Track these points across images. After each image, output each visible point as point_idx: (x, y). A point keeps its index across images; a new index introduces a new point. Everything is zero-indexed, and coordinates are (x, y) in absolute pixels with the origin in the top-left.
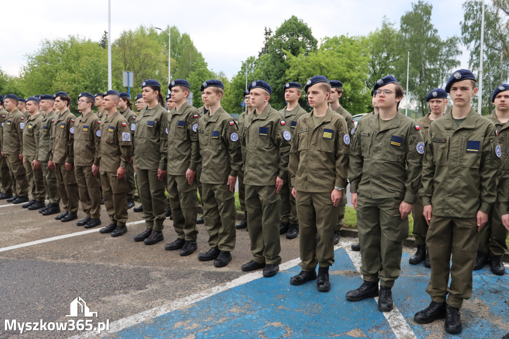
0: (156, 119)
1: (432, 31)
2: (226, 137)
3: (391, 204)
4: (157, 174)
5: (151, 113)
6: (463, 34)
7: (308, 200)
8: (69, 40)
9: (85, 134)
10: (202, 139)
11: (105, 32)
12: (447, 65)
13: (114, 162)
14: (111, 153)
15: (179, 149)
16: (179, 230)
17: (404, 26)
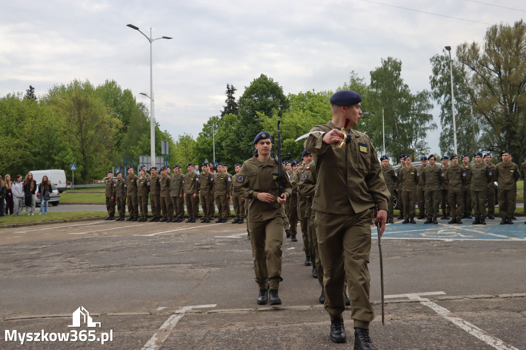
1: (403, 86)
6: (432, 88)
11: (31, 87)
12: (419, 119)
17: (374, 82)
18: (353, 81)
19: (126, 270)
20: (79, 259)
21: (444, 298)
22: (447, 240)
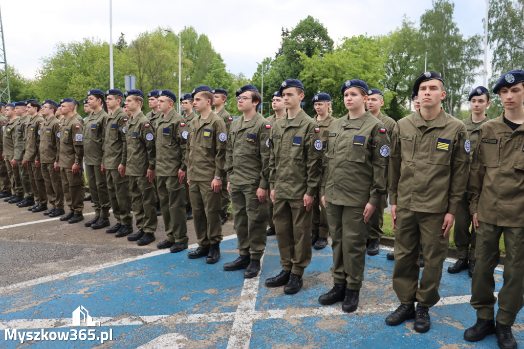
0: (99, 123)
2: (142, 137)
3: (249, 189)
4: (100, 169)
5: (95, 117)
7: (196, 188)
8: (84, 42)
9: (47, 135)
10: (128, 138)
11: (122, 34)
12: (469, 65)
13: (70, 159)
14: (67, 152)
15: (112, 147)
16: (117, 216)
17: (423, 25)
18: (405, 24)
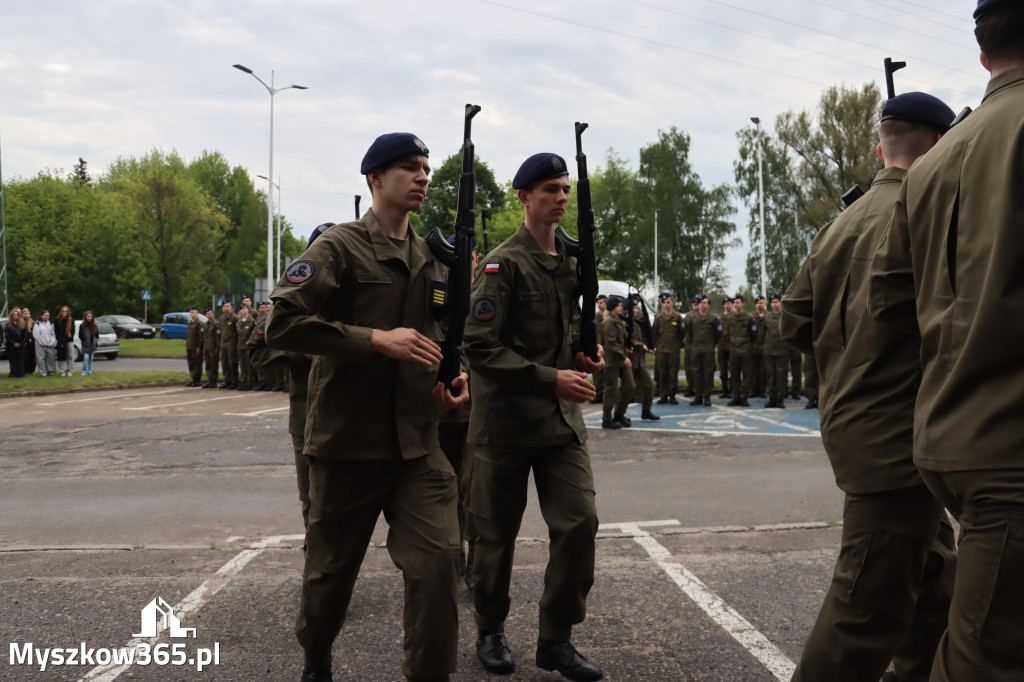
1: (691, 176)
11: (81, 160)
17: (645, 166)
18: (611, 163)
19: (197, 473)
20: (127, 454)
21: (672, 531)
22: (716, 434)
